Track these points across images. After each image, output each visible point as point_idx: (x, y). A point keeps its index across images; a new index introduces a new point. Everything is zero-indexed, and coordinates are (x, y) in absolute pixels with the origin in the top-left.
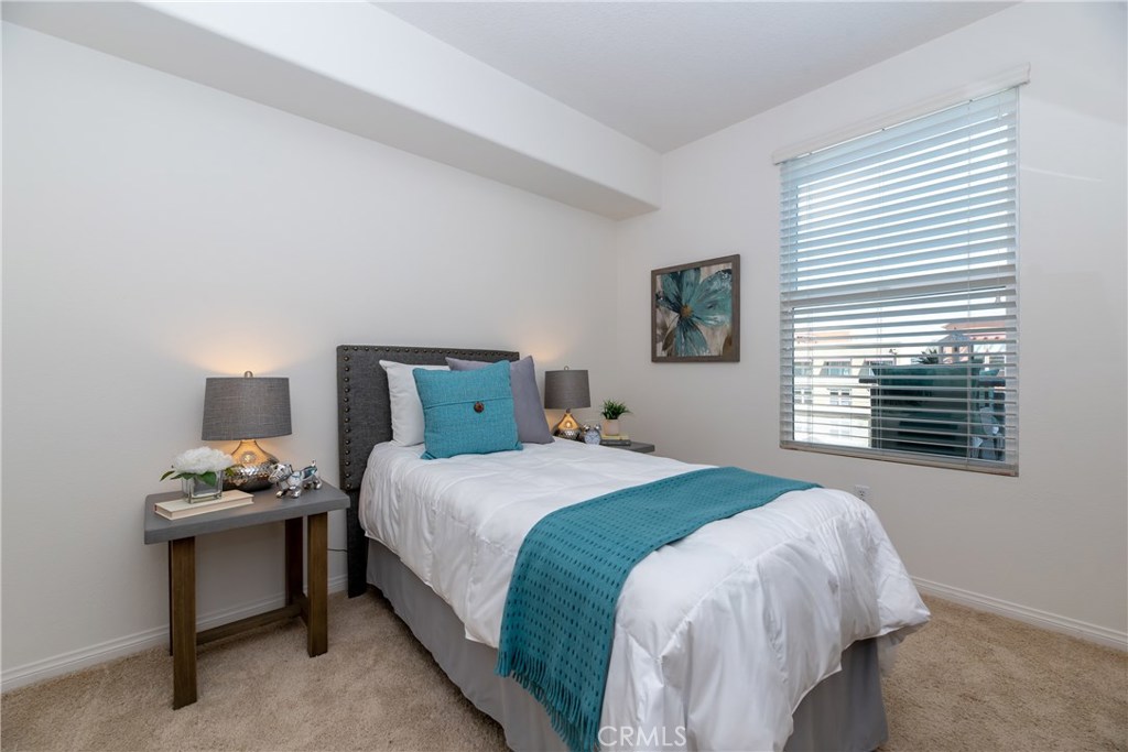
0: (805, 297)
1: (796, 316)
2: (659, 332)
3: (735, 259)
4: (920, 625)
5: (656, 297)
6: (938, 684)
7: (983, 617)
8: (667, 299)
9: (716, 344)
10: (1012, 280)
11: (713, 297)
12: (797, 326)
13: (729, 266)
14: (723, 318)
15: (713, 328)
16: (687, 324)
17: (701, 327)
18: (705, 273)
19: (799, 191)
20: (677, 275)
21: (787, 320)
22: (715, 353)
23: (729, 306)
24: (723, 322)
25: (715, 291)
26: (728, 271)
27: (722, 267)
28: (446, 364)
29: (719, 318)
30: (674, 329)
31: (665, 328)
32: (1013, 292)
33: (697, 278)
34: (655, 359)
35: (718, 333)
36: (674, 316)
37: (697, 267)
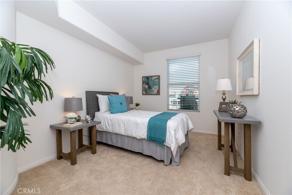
0: (171, 84)
1: (169, 87)
2: (144, 89)
3: (159, 76)
4: (193, 129)
5: (143, 82)
6: (193, 140)
7: (196, 133)
8: (145, 82)
9: (155, 92)
10: (199, 84)
11: (155, 83)
12: (170, 89)
13: (158, 77)
14: (157, 87)
15: (155, 89)
16: (150, 87)
17: (153, 88)
18: (153, 78)
19: (169, 65)
20: (148, 78)
21: (168, 88)
22: (155, 93)
23: (158, 84)
24: (157, 88)
25: (155, 82)
26: (158, 78)
27: (156, 77)
28: (110, 95)
29: (156, 87)
30: (147, 89)
31: (145, 88)
32: (199, 85)
33: (152, 79)
34: (143, 94)
35: (156, 90)
36: (147, 86)
37: (152, 77)
